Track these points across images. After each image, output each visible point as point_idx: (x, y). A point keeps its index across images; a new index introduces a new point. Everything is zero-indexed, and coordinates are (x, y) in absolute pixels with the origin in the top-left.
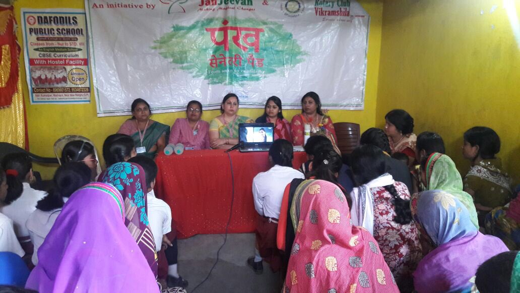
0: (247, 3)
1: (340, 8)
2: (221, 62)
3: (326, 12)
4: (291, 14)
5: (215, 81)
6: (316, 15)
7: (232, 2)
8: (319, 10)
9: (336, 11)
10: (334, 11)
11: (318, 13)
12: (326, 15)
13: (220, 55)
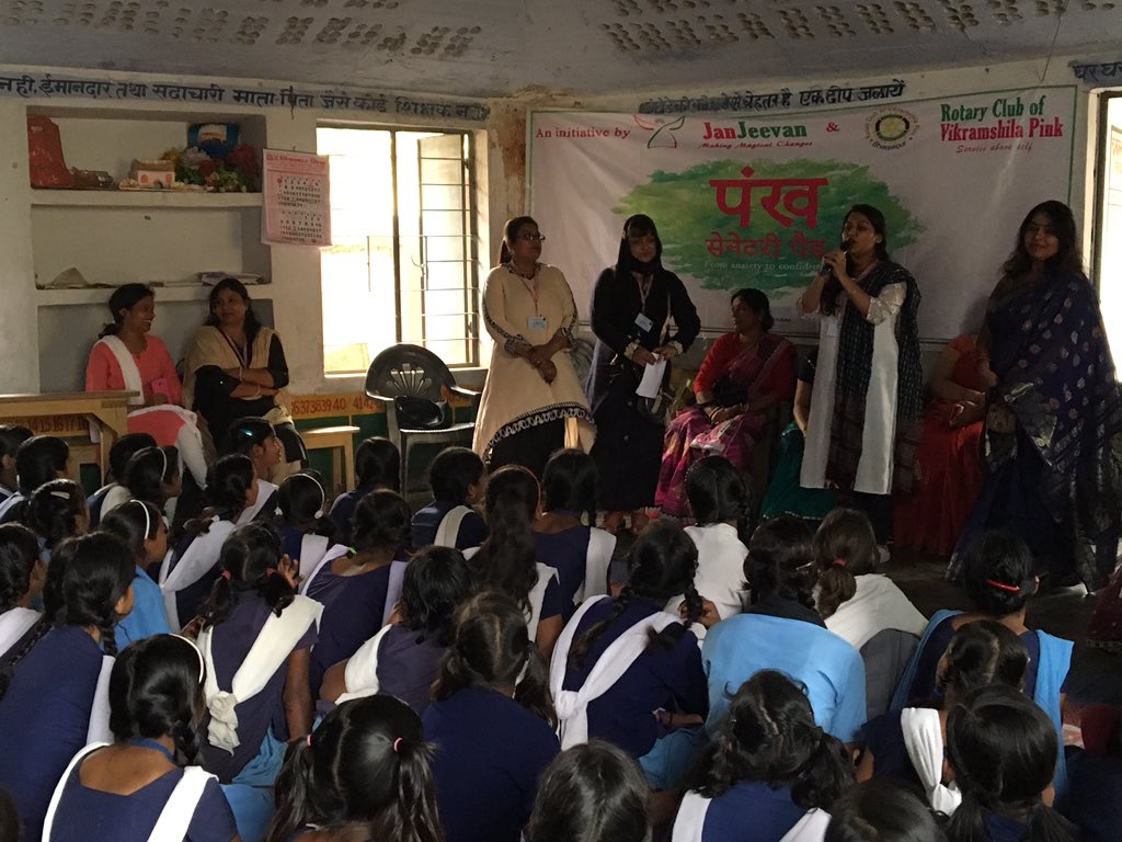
0: (794, 133)
1: (1000, 122)
2: (729, 248)
3: (966, 130)
4: (888, 144)
5: (714, 282)
6: (943, 139)
7: (766, 134)
8: (950, 128)
9: (990, 127)
10: (984, 129)
11: (947, 136)
12: (964, 139)
13: (731, 234)
